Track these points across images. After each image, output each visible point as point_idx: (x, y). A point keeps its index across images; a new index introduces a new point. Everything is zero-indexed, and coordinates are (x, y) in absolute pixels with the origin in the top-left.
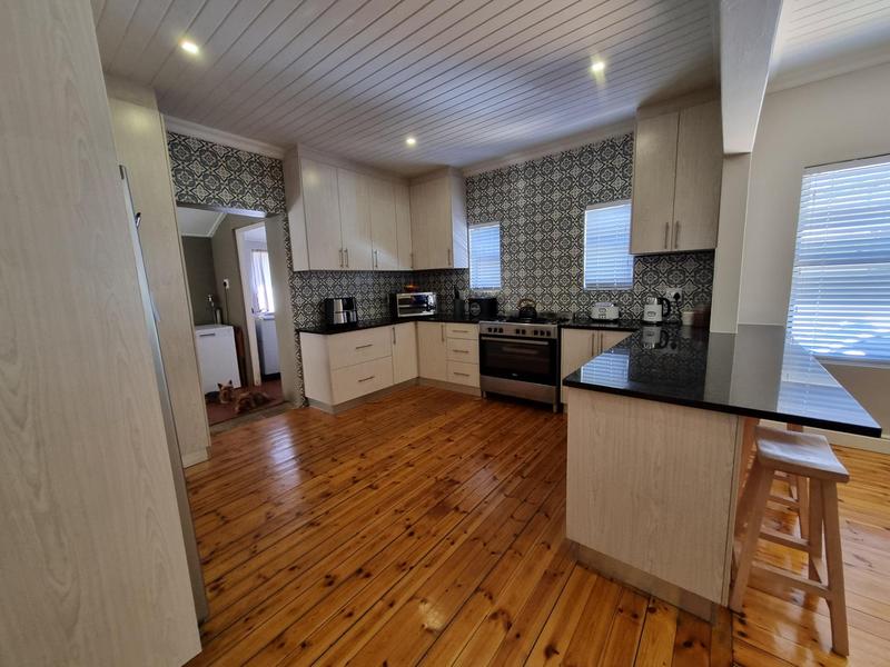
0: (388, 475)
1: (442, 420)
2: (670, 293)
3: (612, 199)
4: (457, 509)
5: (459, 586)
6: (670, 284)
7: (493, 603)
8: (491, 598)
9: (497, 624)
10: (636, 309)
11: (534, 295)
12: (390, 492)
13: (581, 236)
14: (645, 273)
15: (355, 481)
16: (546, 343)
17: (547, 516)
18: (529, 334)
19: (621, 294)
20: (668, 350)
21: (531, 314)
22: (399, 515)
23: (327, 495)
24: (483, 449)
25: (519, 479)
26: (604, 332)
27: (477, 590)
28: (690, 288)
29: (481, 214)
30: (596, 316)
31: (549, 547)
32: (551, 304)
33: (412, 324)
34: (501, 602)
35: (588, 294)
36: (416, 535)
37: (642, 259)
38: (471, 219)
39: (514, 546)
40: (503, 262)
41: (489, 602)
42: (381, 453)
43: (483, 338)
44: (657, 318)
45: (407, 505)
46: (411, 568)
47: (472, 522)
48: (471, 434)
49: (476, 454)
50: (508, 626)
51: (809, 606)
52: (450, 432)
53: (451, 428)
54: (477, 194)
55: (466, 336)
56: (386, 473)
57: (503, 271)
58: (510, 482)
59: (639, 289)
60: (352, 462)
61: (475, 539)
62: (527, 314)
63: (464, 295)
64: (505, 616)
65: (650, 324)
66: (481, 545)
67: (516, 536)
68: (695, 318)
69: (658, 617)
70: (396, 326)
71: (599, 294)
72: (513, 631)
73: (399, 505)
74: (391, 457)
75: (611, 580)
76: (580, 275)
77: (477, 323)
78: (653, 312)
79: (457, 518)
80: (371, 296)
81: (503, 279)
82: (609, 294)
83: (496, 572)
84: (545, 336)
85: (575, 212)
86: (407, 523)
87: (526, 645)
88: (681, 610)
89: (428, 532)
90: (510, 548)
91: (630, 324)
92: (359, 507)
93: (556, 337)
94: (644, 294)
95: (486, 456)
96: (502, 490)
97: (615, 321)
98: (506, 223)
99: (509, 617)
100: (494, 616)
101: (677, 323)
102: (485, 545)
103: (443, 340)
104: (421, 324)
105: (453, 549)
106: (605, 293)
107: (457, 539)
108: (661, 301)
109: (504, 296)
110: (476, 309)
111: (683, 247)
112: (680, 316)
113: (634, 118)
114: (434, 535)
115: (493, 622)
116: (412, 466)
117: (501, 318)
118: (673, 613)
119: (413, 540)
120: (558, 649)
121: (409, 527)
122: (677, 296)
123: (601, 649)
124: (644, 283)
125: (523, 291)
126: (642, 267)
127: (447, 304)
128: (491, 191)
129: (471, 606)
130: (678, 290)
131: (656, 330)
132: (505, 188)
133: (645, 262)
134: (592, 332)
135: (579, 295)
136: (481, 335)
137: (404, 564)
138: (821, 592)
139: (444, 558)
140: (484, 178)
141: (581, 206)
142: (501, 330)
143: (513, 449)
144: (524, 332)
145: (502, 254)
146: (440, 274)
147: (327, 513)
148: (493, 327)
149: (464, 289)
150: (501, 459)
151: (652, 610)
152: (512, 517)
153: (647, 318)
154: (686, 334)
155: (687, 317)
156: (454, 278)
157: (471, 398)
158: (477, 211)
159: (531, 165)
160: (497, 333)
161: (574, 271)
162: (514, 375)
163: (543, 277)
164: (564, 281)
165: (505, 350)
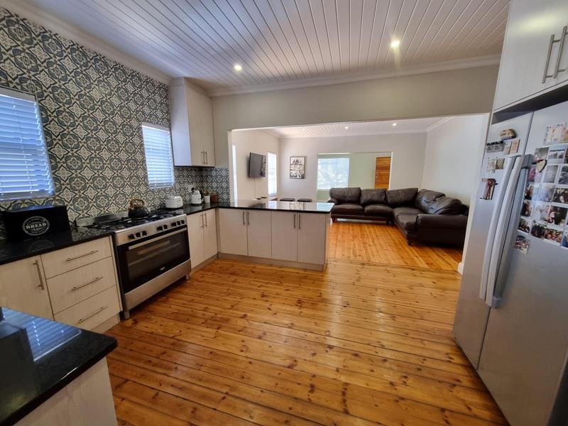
2: (190, 188)
3: (157, 123)
6: (189, 183)
14: (179, 176)
18: (170, 227)
35: (153, 191)
37: (177, 168)
43: (130, 248)
59: (178, 187)
76: (146, 177)
81: (56, 180)
85: (135, 123)
94: (180, 189)
124: (179, 183)
133: (178, 170)
135: (147, 192)
141: (138, 120)
142: (144, 233)
148: (133, 233)
160: (142, 237)
161: (140, 173)
162: (162, 269)
163: (114, 178)
164: (134, 181)
165: (141, 252)
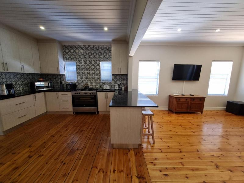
0: (46, 149)
1: (62, 125)
2: (119, 83)
3: (107, 60)
4: (78, 149)
5: (87, 170)
6: (119, 81)
7: (98, 169)
8: (96, 168)
9: (100, 173)
10: (113, 87)
11: (88, 83)
12: (49, 155)
13: (100, 68)
14: (114, 78)
15: (30, 157)
16: (94, 96)
17: (103, 141)
18: (88, 94)
19: (109, 83)
20: (120, 95)
21: (88, 88)
22: (56, 160)
23: (16, 168)
24: (80, 129)
25: (93, 134)
26: (108, 92)
27: (92, 168)
28: (123, 82)
29: (69, 58)
30: (105, 88)
31: (106, 148)
32: (93, 85)
33: (43, 93)
34: (99, 167)
35: (102, 83)
36: (66, 163)
37: (113, 75)
38: (65, 59)
39: (98, 152)
40: (77, 73)
41: (96, 169)
42: (40, 142)
43: (73, 96)
44: (118, 89)
45: (59, 155)
46: (69, 174)
47: (83, 151)
48: (74, 126)
49: (78, 131)
50: (103, 172)
51: (148, 138)
52: (66, 128)
53: (66, 126)
54: (67, 51)
55: (66, 96)
56: (46, 148)
57: (77, 76)
58: (91, 136)
59: (113, 82)
60: (26, 150)
61: (87, 155)
62: (86, 88)
63: (63, 82)
64: (101, 170)
65: (116, 90)
66: (89, 156)
67: (97, 149)
68: (125, 88)
69: (131, 152)
70: (36, 94)
71: (105, 83)
72: (105, 173)
73: (55, 157)
74: (45, 143)
75: (121, 149)
76: (100, 78)
77: (71, 91)
78: (117, 87)
79: (79, 152)
80: (20, 83)
81: (77, 78)
82: (107, 83)
83: (95, 161)
84: (93, 94)
85: (98, 62)
86: (61, 161)
87: (109, 173)
88: (134, 148)
89: (71, 160)
90: (97, 153)
91: (112, 90)
92: (37, 165)
93: (96, 94)
94: (114, 83)
95: (82, 131)
96: (90, 139)
97: (109, 90)
98: (78, 62)
99: (102, 169)
100: (99, 172)
101: (121, 89)
102: (90, 155)
103: (57, 98)
104: (47, 93)
105: (81, 161)
106: (106, 83)
107: (81, 158)
108: (118, 85)
109: (78, 83)
110: (69, 87)
111: (122, 73)
112: (121, 88)
113: (111, 42)
114: (73, 160)
115: (99, 173)
116: (55, 143)
117: (78, 90)
118: (133, 150)
119: (66, 165)
120: (116, 170)
121: (62, 162)
122: (121, 84)
123: (123, 164)
124: (114, 81)
125: (84, 82)
126: (114, 77)
127: (56, 85)
128: (72, 51)
129: (92, 173)
130: (121, 82)
131: (117, 91)
132: (77, 51)
133: (114, 76)
134: (105, 92)
135: (100, 83)
136: (72, 95)
137: (65, 174)
138: (150, 135)
139: (79, 165)
140: (69, 47)
141: (99, 61)
142: (79, 93)
143: (89, 127)
144: (87, 93)
145: (77, 70)
146: (53, 75)
147: (20, 175)
148: (77, 92)
149: (63, 80)
150: (86, 130)
151: (129, 151)
152: (95, 145)
153: (116, 89)
154: (123, 92)
155: (123, 88)
156: (59, 77)
157: (70, 115)
158: (67, 56)
159: (85, 47)
160: (78, 94)
161: (98, 77)
162: (85, 106)
163: (90, 78)
164: (96, 79)
165: (81, 99)
